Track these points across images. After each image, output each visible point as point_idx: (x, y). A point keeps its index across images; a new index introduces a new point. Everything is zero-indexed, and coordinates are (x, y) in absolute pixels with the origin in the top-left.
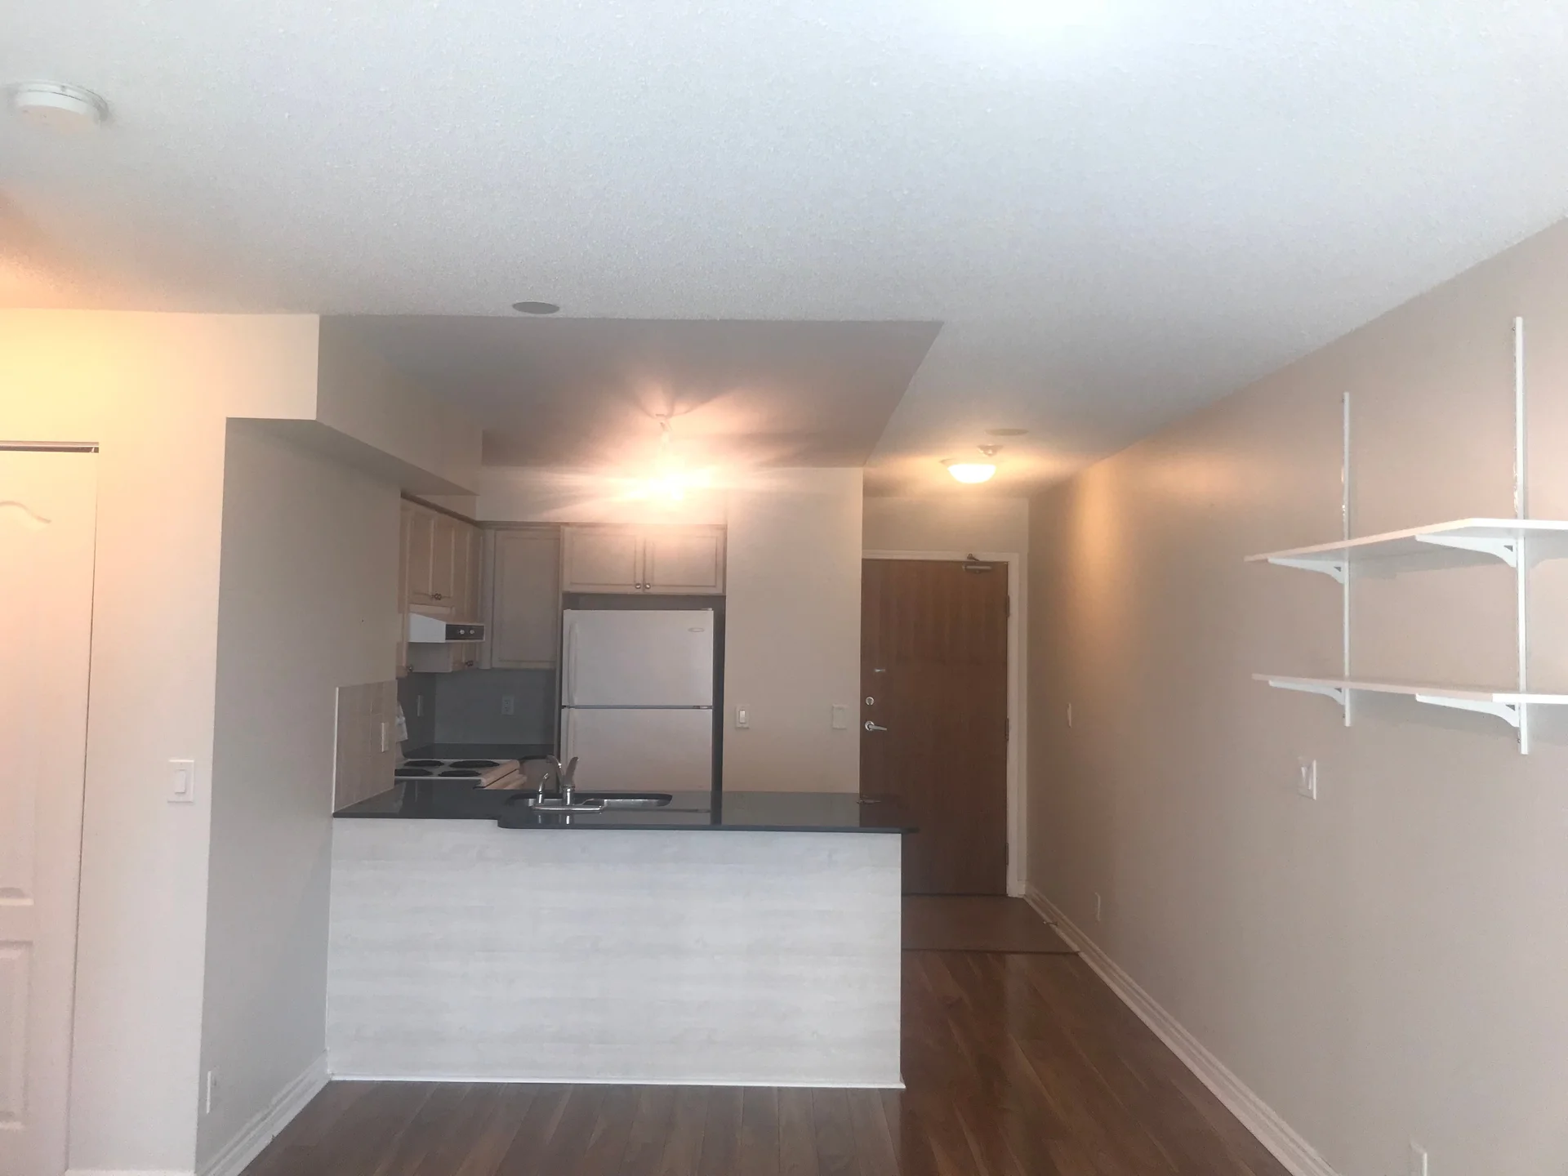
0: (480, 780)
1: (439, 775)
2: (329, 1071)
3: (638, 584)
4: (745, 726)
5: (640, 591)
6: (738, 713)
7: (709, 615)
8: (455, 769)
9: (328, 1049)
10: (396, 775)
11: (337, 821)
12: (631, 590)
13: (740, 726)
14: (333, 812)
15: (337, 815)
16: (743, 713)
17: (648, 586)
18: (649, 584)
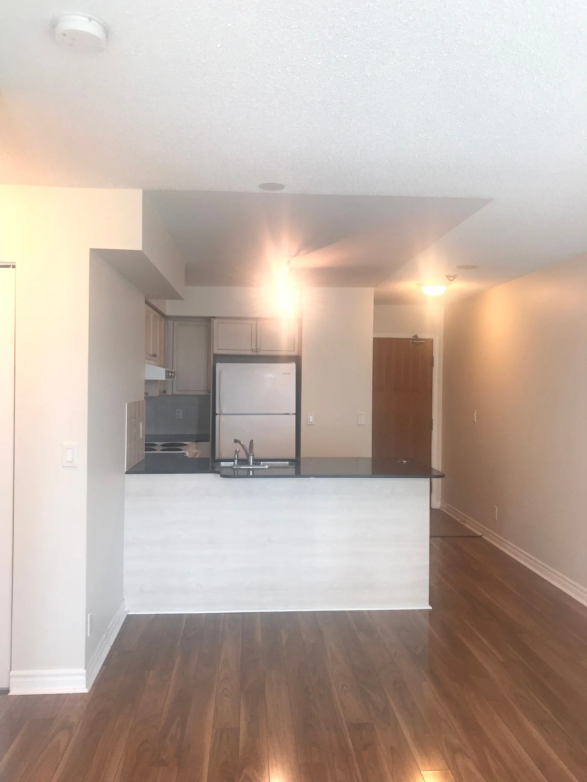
0: (185, 453)
1: (161, 451)
2: (126, 610)
3: (253, 350)
4: (313, 423)
5: (254, 354)
6: (308, 417)
7: (293, 366)
8: (166, 448)
9: (125, 598)
10: (145, 451)
11: (127, 475)
12: (250, 353)
13: (310, 423)
14: (126, 471)
15: (127, 473)
16: (311, 417)
17: (259, 351)
18: (259, 350)
